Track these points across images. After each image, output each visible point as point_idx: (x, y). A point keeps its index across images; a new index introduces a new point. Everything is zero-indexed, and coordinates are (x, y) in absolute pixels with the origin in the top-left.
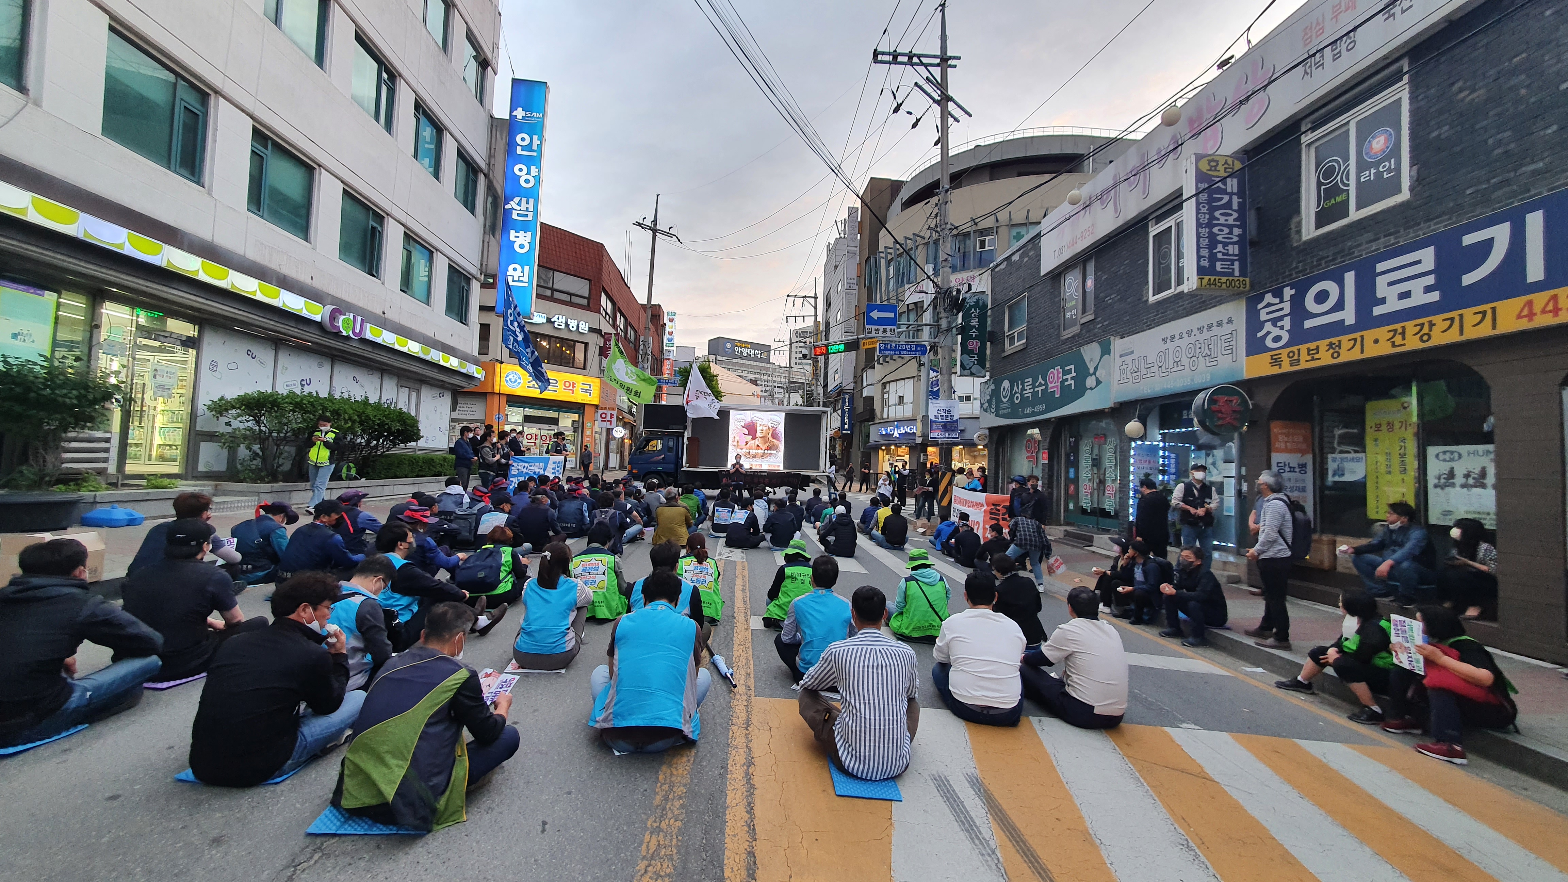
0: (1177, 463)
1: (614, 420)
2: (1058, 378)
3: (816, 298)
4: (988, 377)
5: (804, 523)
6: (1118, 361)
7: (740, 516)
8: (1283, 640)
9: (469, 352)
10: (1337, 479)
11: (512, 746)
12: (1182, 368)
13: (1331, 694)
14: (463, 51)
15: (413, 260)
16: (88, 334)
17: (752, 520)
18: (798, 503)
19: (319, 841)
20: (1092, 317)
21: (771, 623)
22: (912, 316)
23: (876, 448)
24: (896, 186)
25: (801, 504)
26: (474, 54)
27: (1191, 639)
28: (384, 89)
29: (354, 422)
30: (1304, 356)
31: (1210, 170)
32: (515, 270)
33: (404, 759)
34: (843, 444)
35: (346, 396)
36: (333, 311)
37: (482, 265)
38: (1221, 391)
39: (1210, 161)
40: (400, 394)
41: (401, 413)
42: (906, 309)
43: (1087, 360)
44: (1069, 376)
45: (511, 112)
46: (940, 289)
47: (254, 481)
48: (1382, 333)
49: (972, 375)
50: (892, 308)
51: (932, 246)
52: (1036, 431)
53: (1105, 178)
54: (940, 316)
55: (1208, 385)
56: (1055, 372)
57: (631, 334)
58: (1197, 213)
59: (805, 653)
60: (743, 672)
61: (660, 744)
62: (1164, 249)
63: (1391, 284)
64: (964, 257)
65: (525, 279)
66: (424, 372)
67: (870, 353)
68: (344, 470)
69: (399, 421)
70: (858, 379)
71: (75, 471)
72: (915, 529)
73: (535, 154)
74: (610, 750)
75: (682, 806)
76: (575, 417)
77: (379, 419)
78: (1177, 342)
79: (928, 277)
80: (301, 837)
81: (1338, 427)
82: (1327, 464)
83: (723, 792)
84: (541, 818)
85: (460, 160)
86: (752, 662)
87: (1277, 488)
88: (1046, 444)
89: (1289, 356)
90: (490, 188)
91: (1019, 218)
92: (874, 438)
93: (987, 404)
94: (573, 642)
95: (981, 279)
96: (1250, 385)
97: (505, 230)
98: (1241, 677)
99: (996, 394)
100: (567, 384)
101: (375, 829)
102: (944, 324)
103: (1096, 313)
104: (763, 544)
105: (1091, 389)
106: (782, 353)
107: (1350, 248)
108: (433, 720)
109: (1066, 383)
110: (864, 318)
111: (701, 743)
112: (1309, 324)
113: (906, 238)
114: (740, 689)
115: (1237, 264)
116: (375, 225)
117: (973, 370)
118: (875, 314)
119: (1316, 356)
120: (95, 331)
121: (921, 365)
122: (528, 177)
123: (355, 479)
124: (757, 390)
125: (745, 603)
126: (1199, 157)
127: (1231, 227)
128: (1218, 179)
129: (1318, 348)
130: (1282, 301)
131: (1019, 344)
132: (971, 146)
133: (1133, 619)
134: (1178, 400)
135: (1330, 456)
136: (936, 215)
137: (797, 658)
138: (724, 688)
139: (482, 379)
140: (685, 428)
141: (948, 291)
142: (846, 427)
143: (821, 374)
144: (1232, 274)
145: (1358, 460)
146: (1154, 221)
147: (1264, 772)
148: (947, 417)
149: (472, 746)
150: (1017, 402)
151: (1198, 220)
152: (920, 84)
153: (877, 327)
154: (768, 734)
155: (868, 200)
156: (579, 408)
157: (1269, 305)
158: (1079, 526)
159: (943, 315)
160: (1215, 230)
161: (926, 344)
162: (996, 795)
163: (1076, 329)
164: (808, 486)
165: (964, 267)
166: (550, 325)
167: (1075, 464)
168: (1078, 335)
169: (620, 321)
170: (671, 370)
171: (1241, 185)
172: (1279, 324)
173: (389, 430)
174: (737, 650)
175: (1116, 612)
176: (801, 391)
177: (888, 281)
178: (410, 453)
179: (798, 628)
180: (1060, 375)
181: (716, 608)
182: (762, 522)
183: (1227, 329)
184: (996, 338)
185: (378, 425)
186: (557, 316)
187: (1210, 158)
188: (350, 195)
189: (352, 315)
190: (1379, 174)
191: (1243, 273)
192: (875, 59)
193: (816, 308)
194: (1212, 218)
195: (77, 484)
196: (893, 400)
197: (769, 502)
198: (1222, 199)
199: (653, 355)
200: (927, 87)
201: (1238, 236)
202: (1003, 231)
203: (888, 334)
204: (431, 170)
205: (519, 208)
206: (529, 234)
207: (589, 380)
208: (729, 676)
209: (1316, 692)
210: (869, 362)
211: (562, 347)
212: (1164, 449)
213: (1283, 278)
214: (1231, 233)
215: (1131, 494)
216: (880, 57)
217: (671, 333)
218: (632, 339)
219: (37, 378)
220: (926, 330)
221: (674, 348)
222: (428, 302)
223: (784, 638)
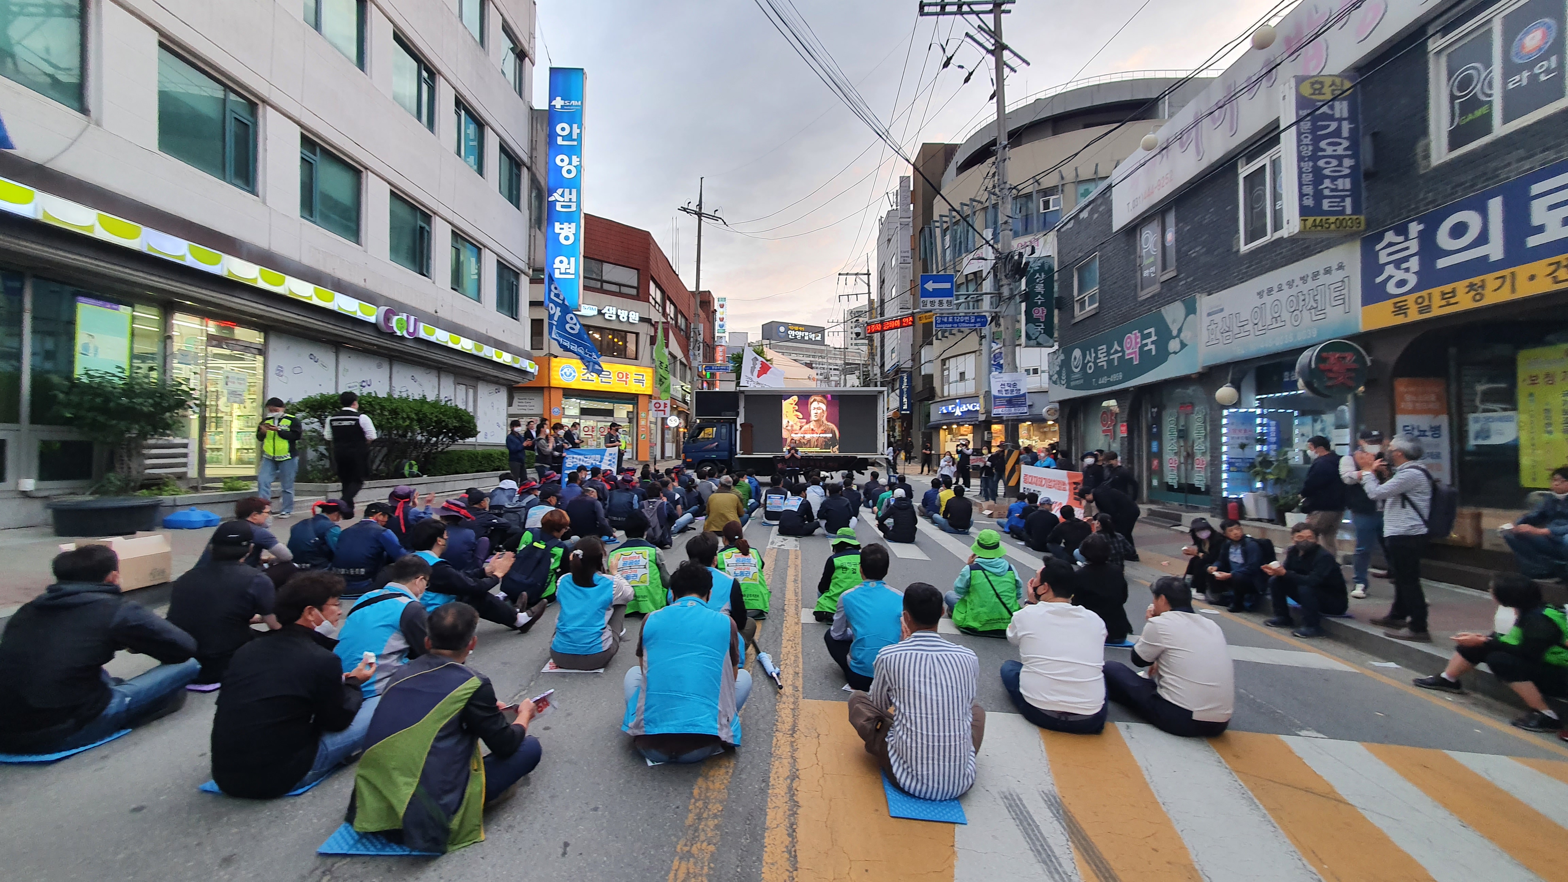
0: (1278, 431)
1: (668, 409)
2: (1137, 343)
3: (868, 274)
4: (1056, 347)
5: (862, 508)
6: (1206, 320)
7: (793, 503)
8: (1420, 631)
9: (521, 346)
10: (1480, 442)
11: (533, 758)
12: (1283, 324)
13: (1484, 693)
14: (500, 44)
15: (462, 258)
16: (162, 345)
17: (806, 507)
18: (855, 488)
19: (329, 861)
20: (1173, 274)
21: (823, 617)
22: (972, 287)
23: (937, 428)
24: (950, 150)
25: (859, 487)
26: (512, 46)
27: (1303, 629)
28: (425, 87)
29: (412, 420)
30: (1437, 301)
31: (1313, 94)
32: (561, 262)
33: (414, 776)
34: (903, 425)
35: (404, 395)
36: (387, 312)
37: (529, 259)
38: (1331, 347)
39: (1313, 84)
40: (458, 390)
41: (457, 410)
42: (964, 280)
43: (1169, 321)
44: (1149, 341)
45: (550, 102)
46: (1001, 254)
47: (323, 480)
48: (1541, 267)
49: (1039, 345)
50: (949, 279)
51: (990, 209)
52: (1112, 403)
53: (1184, 117)
54: (1001, 283)
55: (1317, 341)
56: (1133, 336)
57: (681, 321)
58: (1299, 146)
59: (856, 652)
60: (791, 671)
61: (695, 754)
62: (1257, 190)
63: (1552, 207)
64: (1027, 219)
65: (572, 271)
66: (476, 368)
67: (927, 328)
68: (407, 468)
69: (455, 418)
70: (916, 357)
71: (157, 477)
72: (981, 510)
73: (575, 143)
74: (642, 759)
75: (717, 827)
76: (630, 407)
77: (436, 416)
78: (1275, 295)
79: (987, 242)
80: (313, 857)
81: (1479, 382)
82: (1467, 425)
83: (763, 811)
84: (563, 838)
85: (503, 155)
86: (801, 660)
87: (1412, 456)
88: (1125, 416)
89: (1416, 302)
90: (534, 180)
91: (1086, 173)
92: (934, 417)
93: (1056, 376)
94: (610, 641)
95: (1045, 241)
96: (1368, 339)
97: (550, 223)
98: (1368, 673)
99: (1066, 364)
100: (621, 375)
101: (388, 849)
102: (1006, 292)
103: (1178, 269)
104: (817, 531)
105: (1175, 353)
106: (836, 334)
107: (1496, 169)
108: (441, 734)
109: (1146, 348)
110: (918, 290)
111: (742, 751)
112: (1442, 263)
113: (962, 204)
114: (787, 690)
115: (1348, 201)
116: (423, 225)
117: (1040, 340)
118: (930, 286)
119: (1452, 301)
120: (168, 341)
121: (982, 337)
122: (570, 167)
123: (418, 476)
124: (813, 373)
125: (796, 594)
126: (1300, 80)
127: (1340, 158)
128: (1321, 104)
129: (1453, 292)
130: (1407, 239)
131: (1090, 308)
132: (1031, 100)
133: (1232, 605)
134: (1278, 360)
135: (1471, 417)
136: (994, 174)
137: (848, 657)
138: (770, 689)
139: (536, 374)
140: (737, 415)
141: (1010, 256)
142: (905, 407)
143: (877, 352)
144: (1342, 212)
145: (1508, 419)
146: (1244, 158)
147: (1411, 792)
148: (1012, 391)
149: (488, 759)
150: (1090, 372)
151: (1299, 152)
152: (971, 34)
153: (932, 299)
154: (815, 741)
155: (919, 166)
156: (633, 399)
157: (1390, 245)
158: (1163, 504)
159: (1004, 281)
160: (1321, 163)
161: (987, 314)
162: (1078, 818)
163: (1155, 289)
164: (867, 469)
165: (1026, 231)
166: (600, 317)
167: (1159, 437)
168: (1159, 295)
169: (670, 310)
170: (723, 356)
171: (1353, 110)
172: (1404, 266)
173: (446, 427)
174: (786, 646)
175: (1211, 598)
176: (857, 372)
177: (944, 251)
178: (470, 448)
179: (848, 624)
180: (1139, 340)
181: (764, 600)
182: (816, 508)
183: (1337, 276)
184: (1064, 304)
185: (436, 422)
186: (607, 308)
187: (1313, 80)
188: (397, 196)
189: (405, 315)
190: (1534, 78)
191: (1356, 210)
192: (922, 13)
193: (869, 285)
194: (1317, 149)
195: (159, 489)
196: (954, 376)
197: (825, 487)
198: (1328, 126)
199: (704, 342)
200: (979, 37)
201: (1350, 167)
202: (1069, 189)
203: (945, 306)
204: (475, 167)
205: (562, 199)
206: (573, 225)
207: (641, 370)
208: (775, 675)
209: (1466, 691)
210: (927, 337)
211: (613, 338)
212: (1262, 416)
213: (1409, 211)
214: (1340, 165)
215: (1224, 467)
216: (926, 9)
217: (722, 320)
218: (683, 327)
219: (115, 388)
220: (987, 300)
221: (727, 335)
222: (479, 300)
223: (834, 635)
